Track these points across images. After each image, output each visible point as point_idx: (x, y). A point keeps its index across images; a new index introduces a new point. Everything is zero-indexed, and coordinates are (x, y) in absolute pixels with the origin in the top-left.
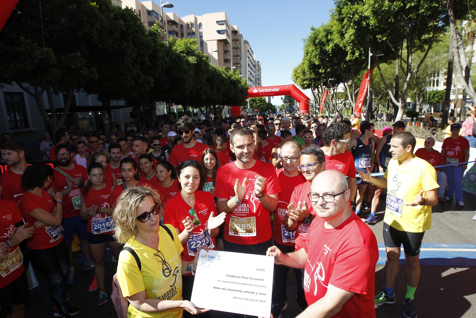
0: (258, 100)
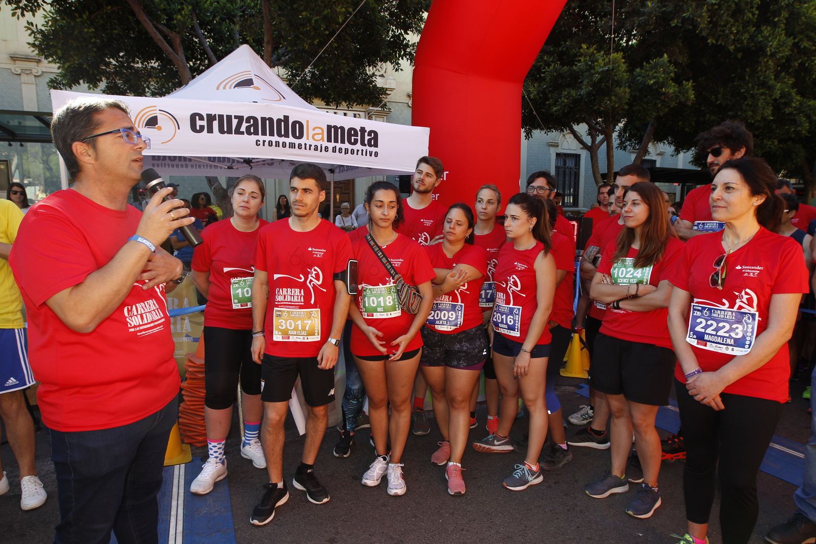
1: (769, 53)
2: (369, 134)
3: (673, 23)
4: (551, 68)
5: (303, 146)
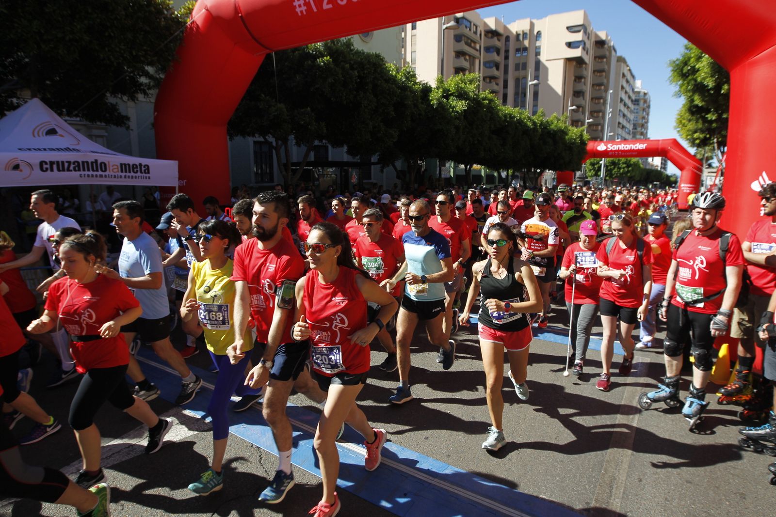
0: (623, 163)
2: (144, 167)
5: (107, 176)
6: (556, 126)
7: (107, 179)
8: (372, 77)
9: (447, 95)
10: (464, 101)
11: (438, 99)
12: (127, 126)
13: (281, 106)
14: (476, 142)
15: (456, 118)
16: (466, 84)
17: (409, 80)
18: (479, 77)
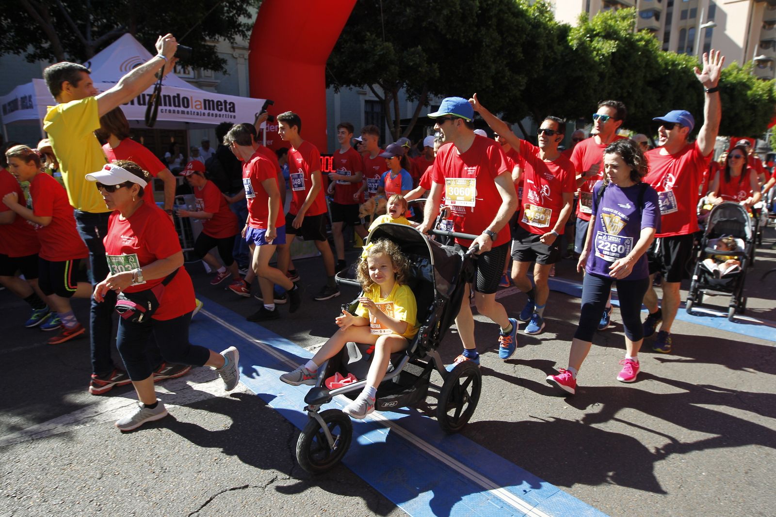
1: (485, 46)
2: (230, 104)
3: (424, 24)
4: (348, 45)
5: (190, 112)
6: (735, 78)
7: (189, 116)
8: (497, 9)
9: (592, 34)
10: (612, 42)
11: (580, 39)
12: (224, 70)
13: (389, 44)
14: (625, 95)
15: (601, 62)
16: (616, 21)
17: (543, 16)
18: (635, 12)
